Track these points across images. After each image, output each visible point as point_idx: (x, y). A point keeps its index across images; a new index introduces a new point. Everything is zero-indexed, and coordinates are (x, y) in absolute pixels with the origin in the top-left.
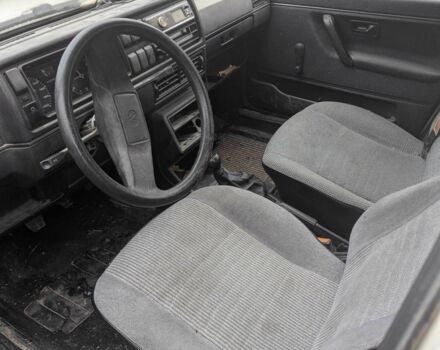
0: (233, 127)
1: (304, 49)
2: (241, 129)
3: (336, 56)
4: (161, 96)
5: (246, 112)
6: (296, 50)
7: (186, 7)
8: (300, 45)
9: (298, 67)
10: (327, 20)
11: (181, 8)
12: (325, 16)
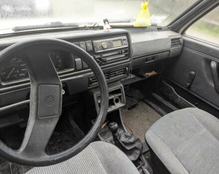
0: (147, 100)
1: (194, 76)
2: (151, 103)
3: (213, 85)
4: (93, 84)
5: (156, 95)
6: (190, 75)
7: (124, 40)
8: (193, 72)
9: (188, 84)
10: (213, 64)
11: (120, 40)
12: (212, 62)
